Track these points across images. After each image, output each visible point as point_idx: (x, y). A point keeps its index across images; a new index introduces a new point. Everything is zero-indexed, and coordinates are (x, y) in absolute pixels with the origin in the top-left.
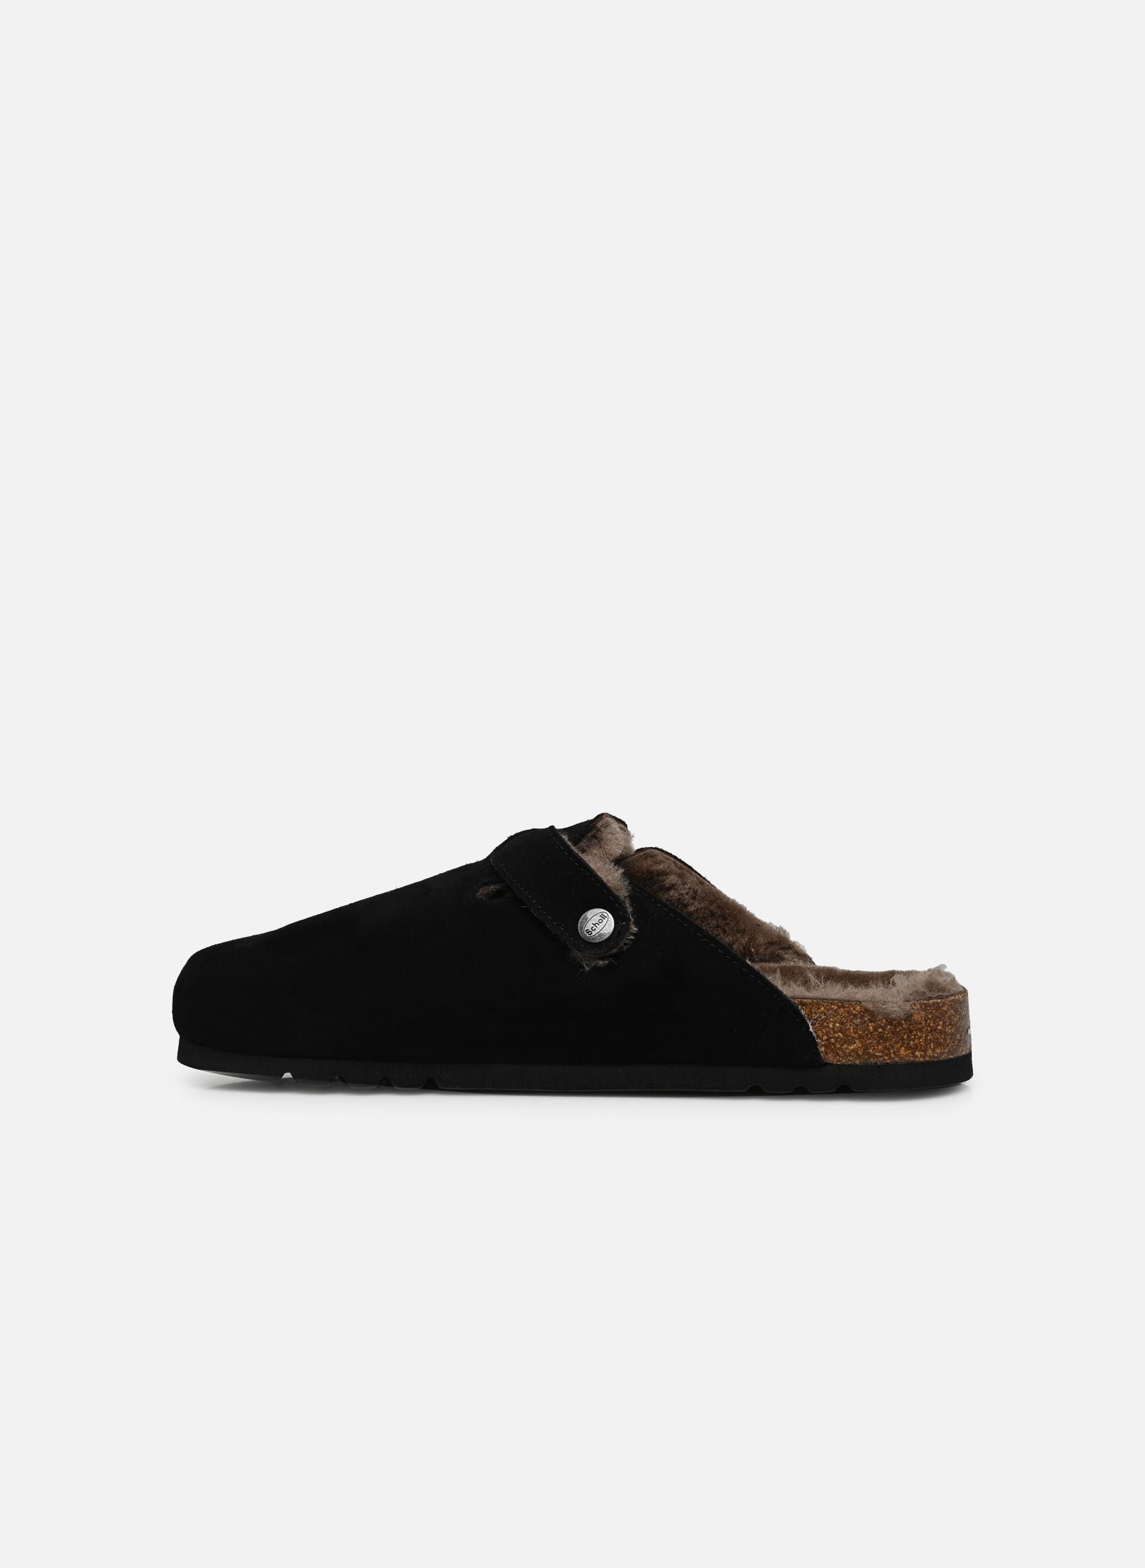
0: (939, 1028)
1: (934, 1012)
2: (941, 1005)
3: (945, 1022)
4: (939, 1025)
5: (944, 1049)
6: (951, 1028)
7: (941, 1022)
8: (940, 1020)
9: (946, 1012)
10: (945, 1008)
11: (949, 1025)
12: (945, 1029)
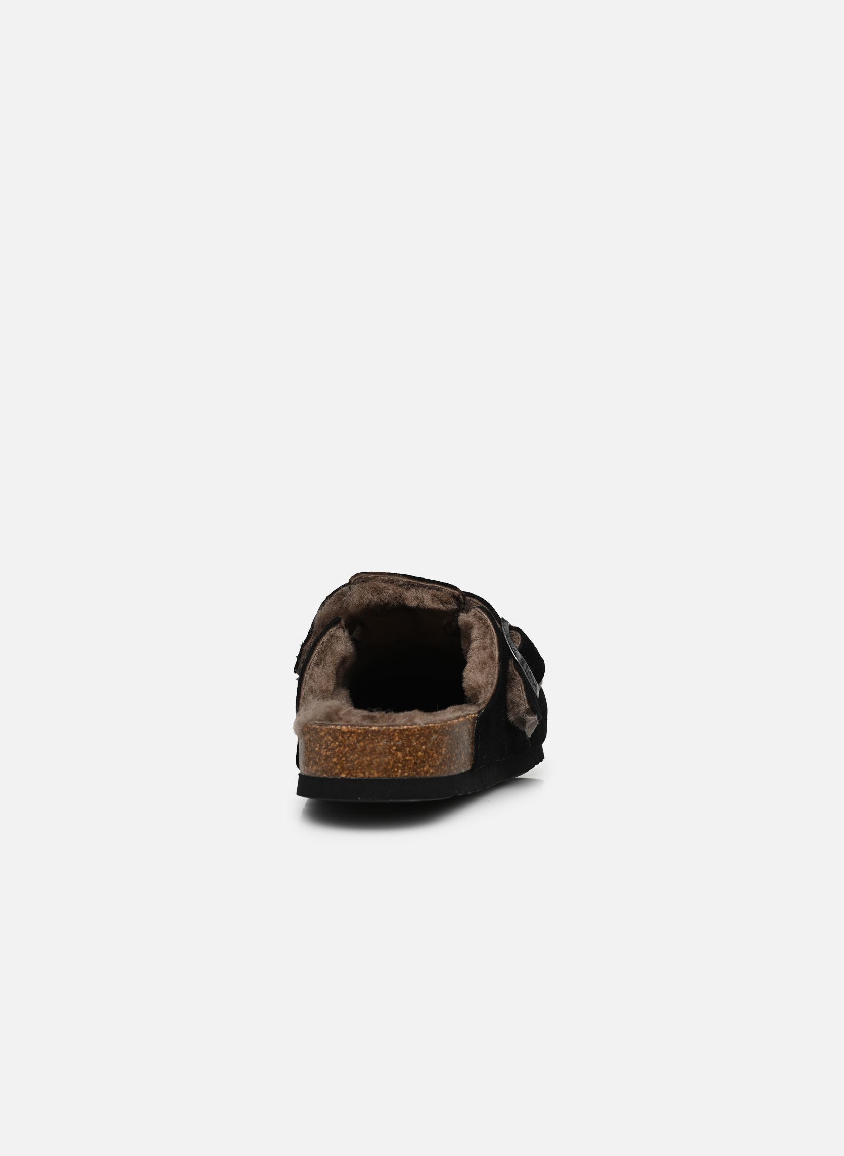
0: (317, 749)
1: (314, 735)
2: (319, 730)
3: (322, 746)
4: (316, 747)
5: (319, 768)
6: (327, 752)
7: (318, 745)
8: (318, 743)
9: (323, 737)
10: (322, 734)
11: (324, 749)
12: (321, 751)
